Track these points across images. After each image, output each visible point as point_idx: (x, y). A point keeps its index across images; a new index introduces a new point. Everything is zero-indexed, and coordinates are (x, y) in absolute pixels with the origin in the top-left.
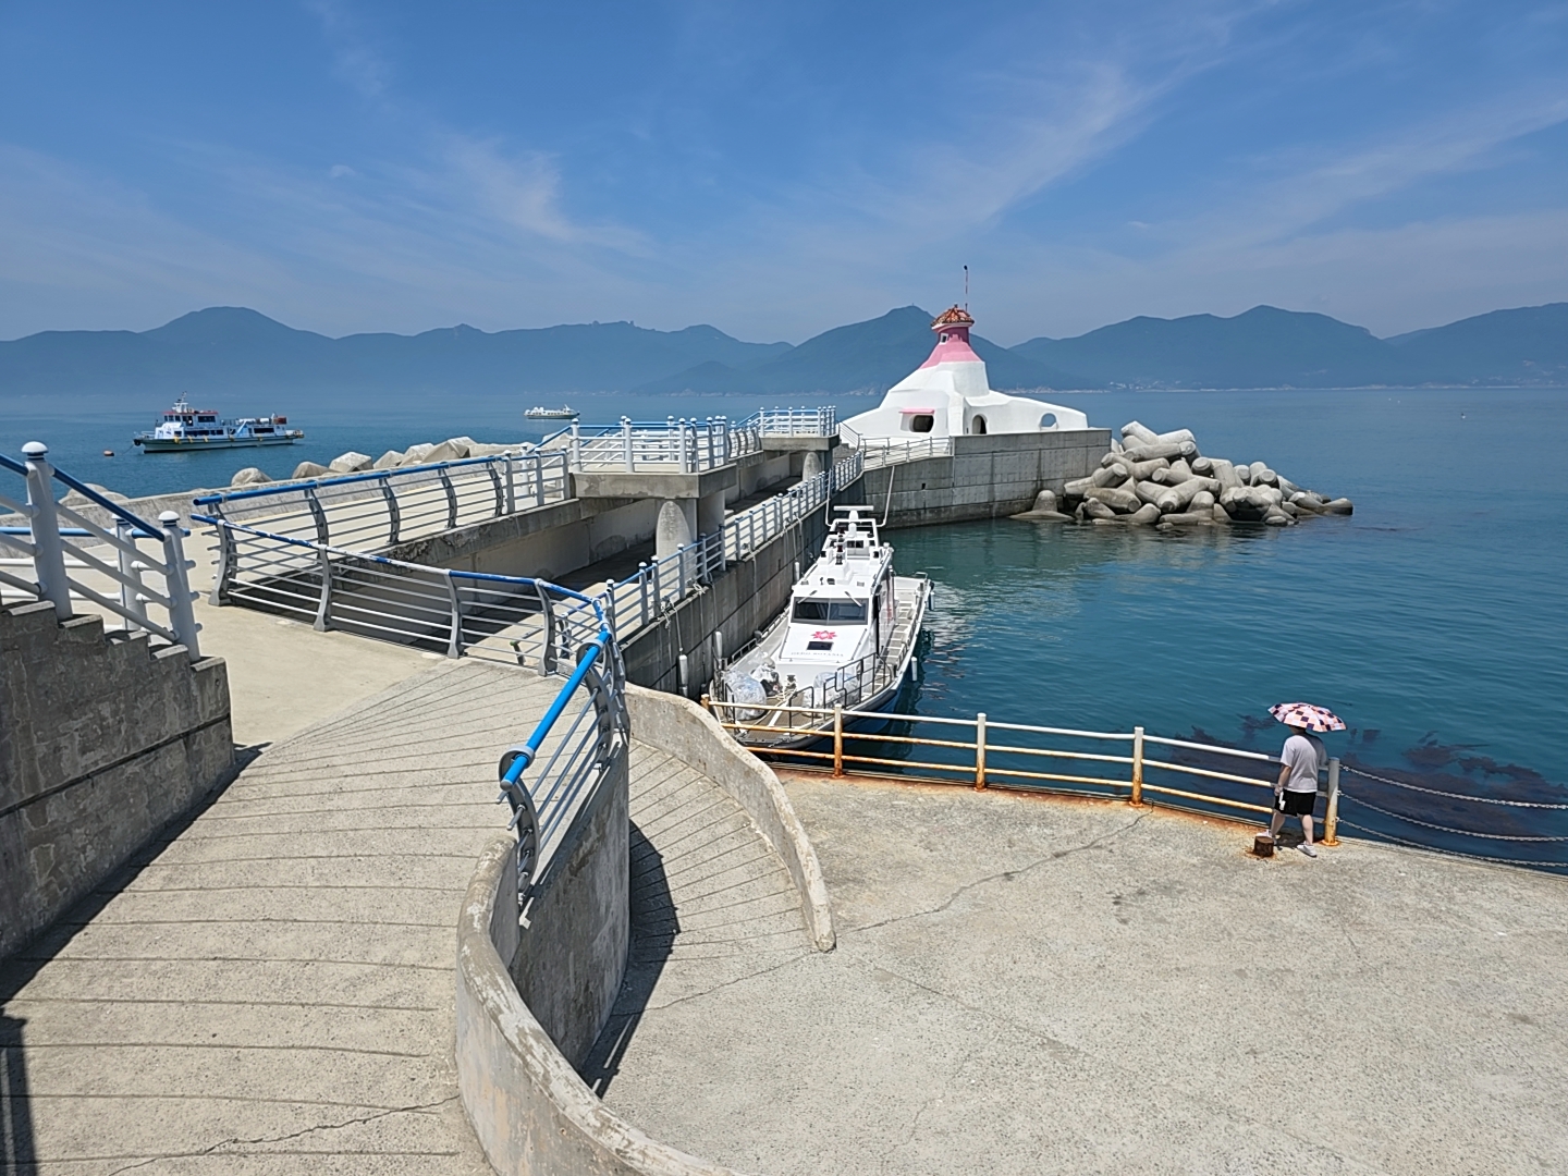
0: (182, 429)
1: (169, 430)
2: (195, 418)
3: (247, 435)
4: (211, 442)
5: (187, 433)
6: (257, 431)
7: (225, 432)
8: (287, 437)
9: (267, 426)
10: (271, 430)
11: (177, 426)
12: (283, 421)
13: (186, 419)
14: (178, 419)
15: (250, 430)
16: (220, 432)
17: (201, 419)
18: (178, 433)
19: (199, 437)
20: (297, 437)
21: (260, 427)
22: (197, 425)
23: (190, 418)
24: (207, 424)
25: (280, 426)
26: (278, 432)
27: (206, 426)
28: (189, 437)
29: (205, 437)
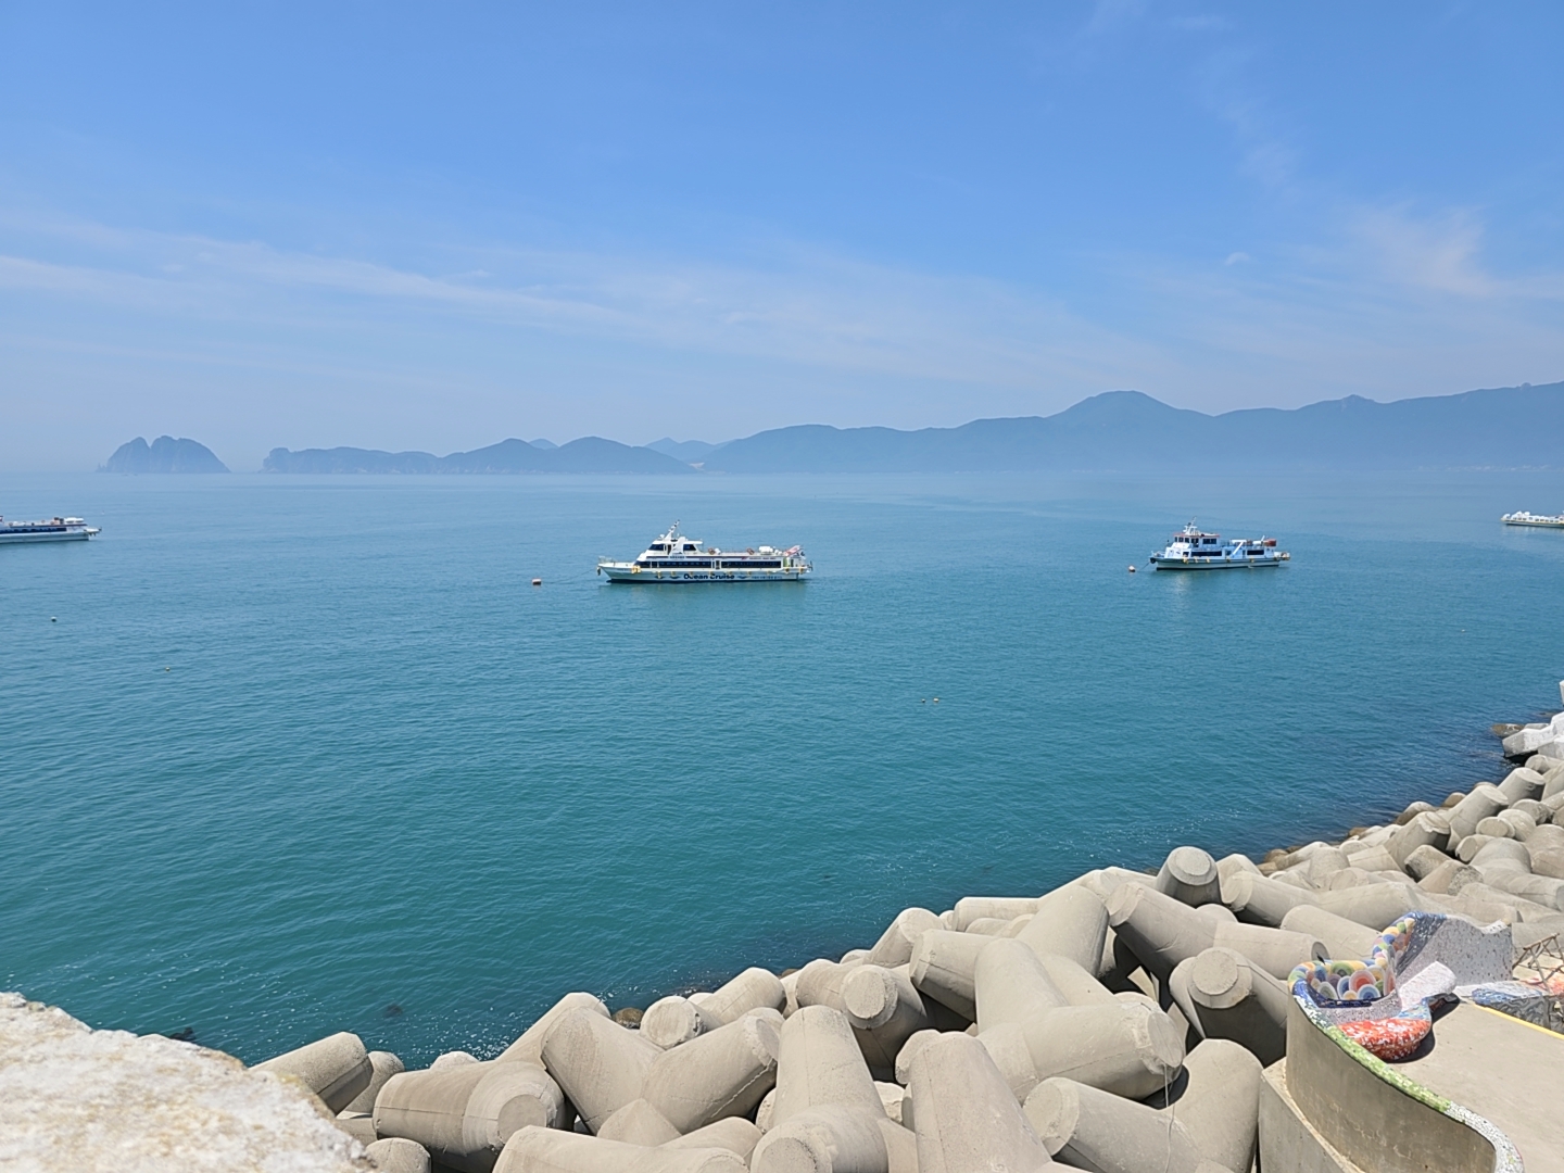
0: (1190, 551)
1: (1178, 551)
2: (1201, 541)
3: (1240, 557)
4: (1212, 562)
5: (1194, 554)
6: (1250, 553)
7: (1224, 553)
8: (1275, 559)
9: (1258, 548)
10: (1261, 552)
11: (1185, 547)
12: (1273, 544)
13: (1195, 541)
14: (1187, 540)
15: (1244, 552)
16: (1219, 554)
17: (1206, 541)
18: (1186, 553)
19: (1203, 558)
20: (1284, 559)
21: (1253, 549)
22: (1202, 547)
24: (1209, 545)
25: (1271, 548)
26: (1267, 555)
27: (1209, 548)
28: (1196, 558)
29: (1208, 558)
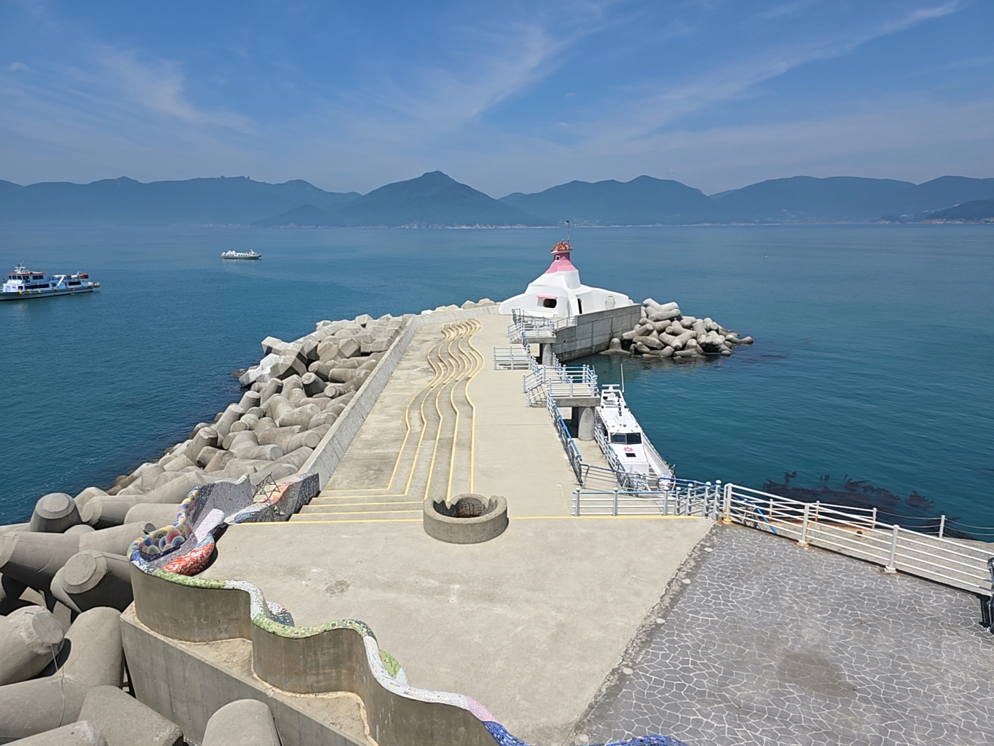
0: (23, 285)
1: (13, 286)
2: (31, 277)
3: (64, 287)
4: (43, 292)
5: (27, 287)
6: (70, 284)
7: (50, 285)
8: (90, 287)
9: (76, 280)
10: (79, 283)
11: (19, 282)
12: (86, 277)
13: (25, 278)
14: (19, 278)
15: (66, 283)
16: (47, 286)
17: (35, 277)
18: (20, 288)
19: (35, 290)
20: (96, 287)
21: (72, 281)
22: (32, 282)
23: (28, 277)
24: (38, 280)
25: (85, 280)
26: (84, 284)
27: (38, 282)
28: (29, 290)
29: (39, 290)
